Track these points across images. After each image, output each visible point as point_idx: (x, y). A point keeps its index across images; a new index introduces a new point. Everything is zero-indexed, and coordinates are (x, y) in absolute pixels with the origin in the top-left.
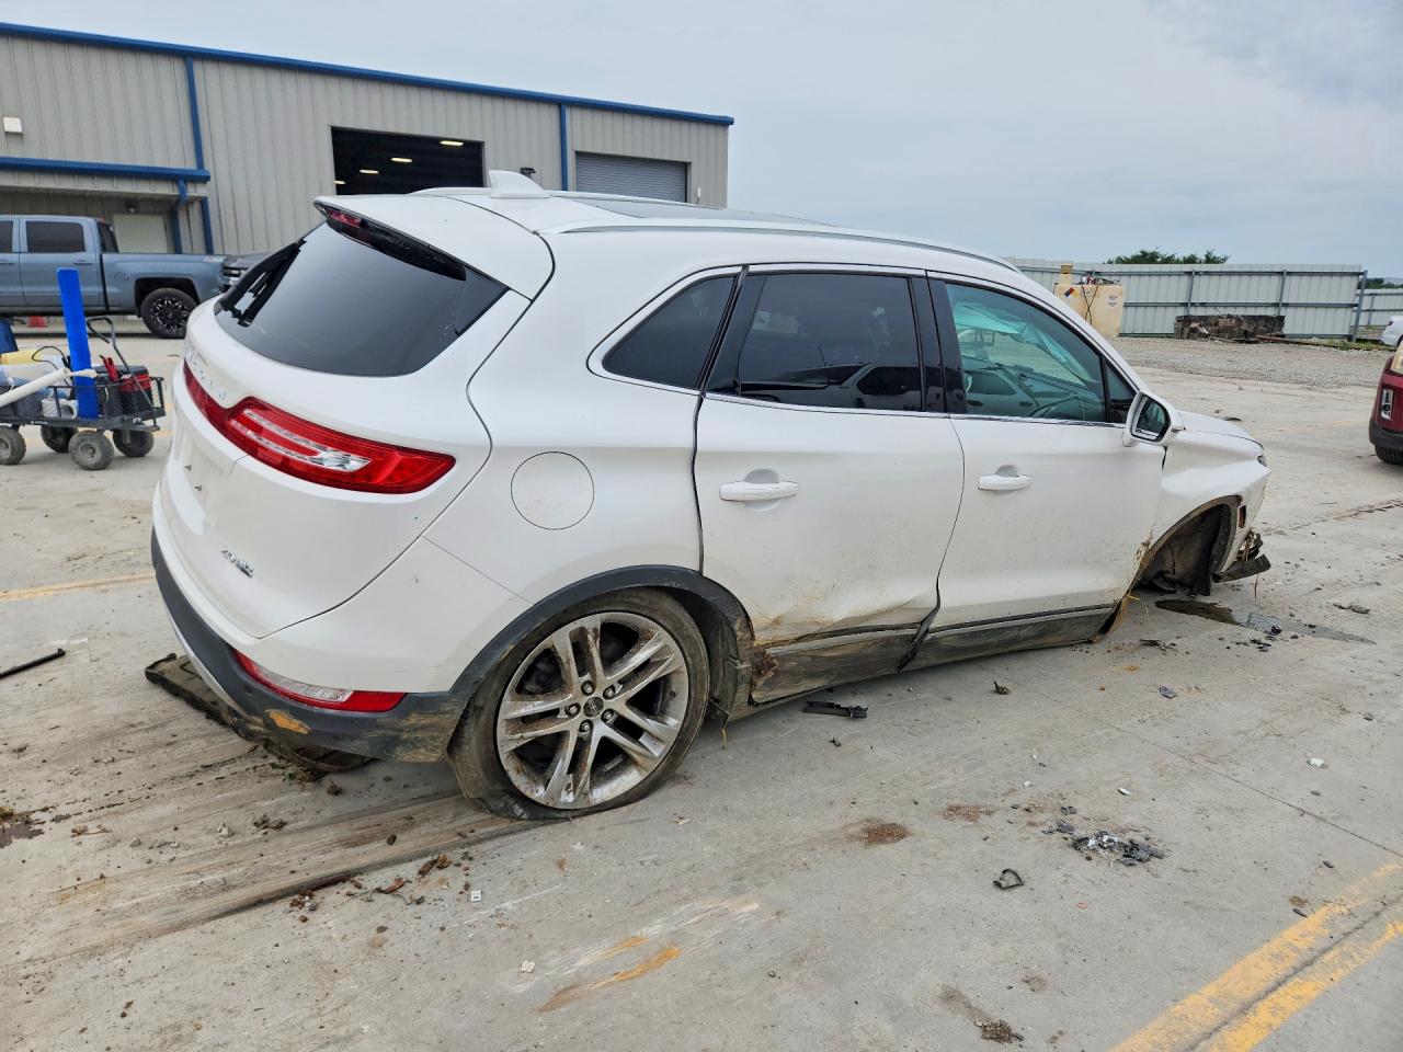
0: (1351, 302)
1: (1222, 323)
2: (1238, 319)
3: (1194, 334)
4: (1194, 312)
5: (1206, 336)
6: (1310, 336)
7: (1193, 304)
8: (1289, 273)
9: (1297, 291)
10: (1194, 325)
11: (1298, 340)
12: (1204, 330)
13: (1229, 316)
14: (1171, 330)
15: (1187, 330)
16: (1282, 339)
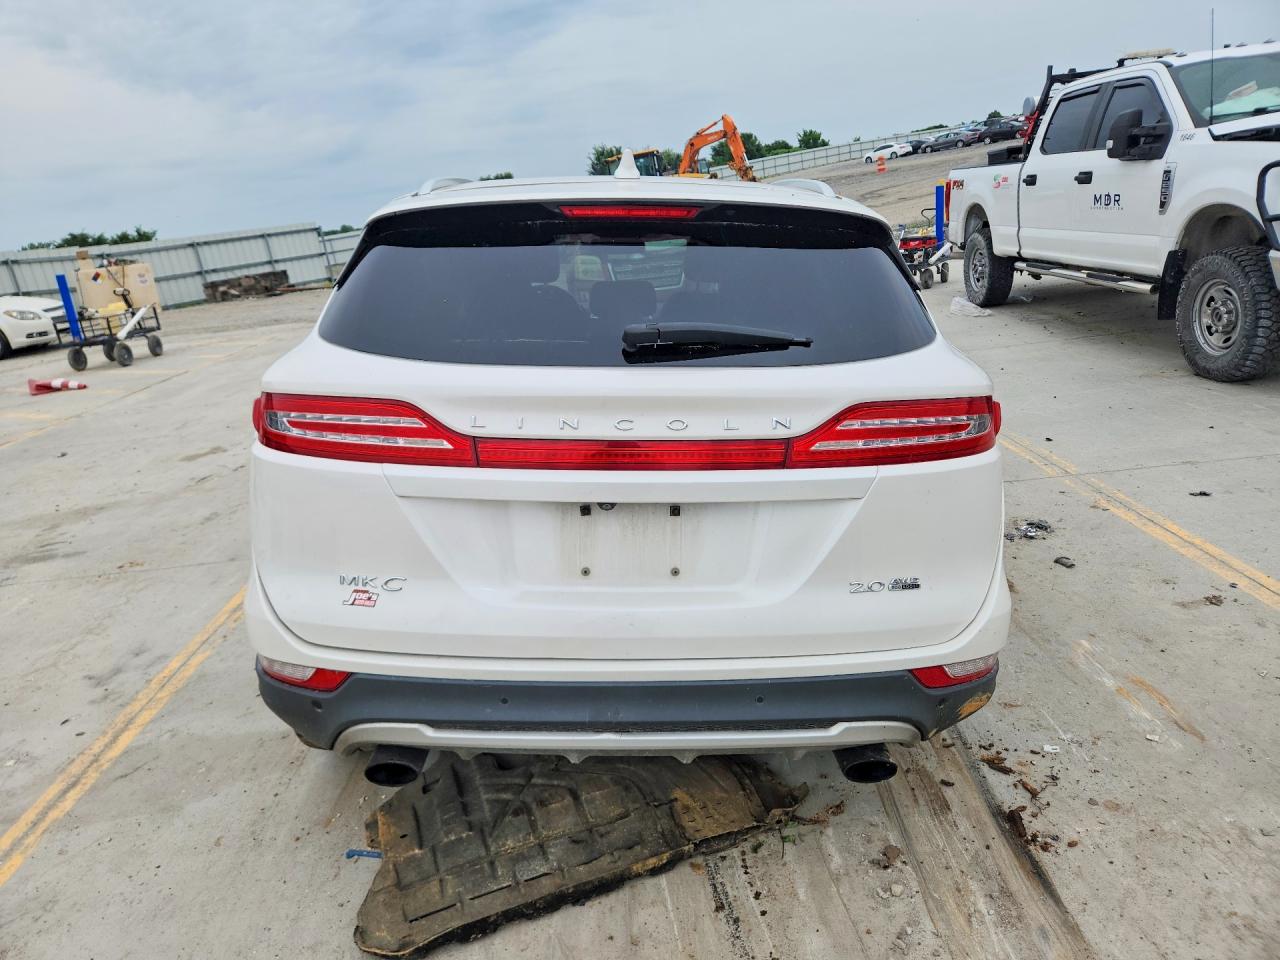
0: (319, 252)
1: (245, 283)
2: (254, 277)
3: (225, 297)
4: (214, 278)
5: (238, 296)
6: (310, 282)
7: (207, 272)
8: (269, 235)
9: (281, 248)
10: (222, 289)
11: (301, 287)
12: (233, 292)
13: (247, 277)
14: (203, 296)
15: (218, 295)
16: (292, 289)
